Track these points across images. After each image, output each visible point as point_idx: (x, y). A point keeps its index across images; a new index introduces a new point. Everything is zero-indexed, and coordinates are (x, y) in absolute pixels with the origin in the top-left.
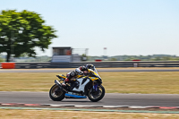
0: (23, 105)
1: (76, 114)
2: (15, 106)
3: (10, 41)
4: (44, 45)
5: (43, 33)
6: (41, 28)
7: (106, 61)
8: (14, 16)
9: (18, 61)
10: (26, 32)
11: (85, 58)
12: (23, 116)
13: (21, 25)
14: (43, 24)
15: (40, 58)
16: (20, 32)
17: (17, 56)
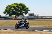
0: (20, 30)
1: (35, 33)
3: (16, 12)
4: (26, 13)
5: (26, 9)
6: (25, 8)
7: (44, 17)
8: (17, 5)
9: (19, 17)
10: (21, 9)
11: (38, 17)
13: (19, 7)
14: (26, 7)
15: (25, 17)
16: (19, 9)
17: (18, 16)
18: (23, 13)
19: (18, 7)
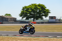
0: (39, 36)
2: (36, 36)
3: (34, 14)
4: (46, 16)
6: (45, 10)
8: (36, 6)
10: (40, 11)
12: (39, 40)
13: (38, 9)
16: (38, 11)
18: (43, 15)
19: (36, 8)
